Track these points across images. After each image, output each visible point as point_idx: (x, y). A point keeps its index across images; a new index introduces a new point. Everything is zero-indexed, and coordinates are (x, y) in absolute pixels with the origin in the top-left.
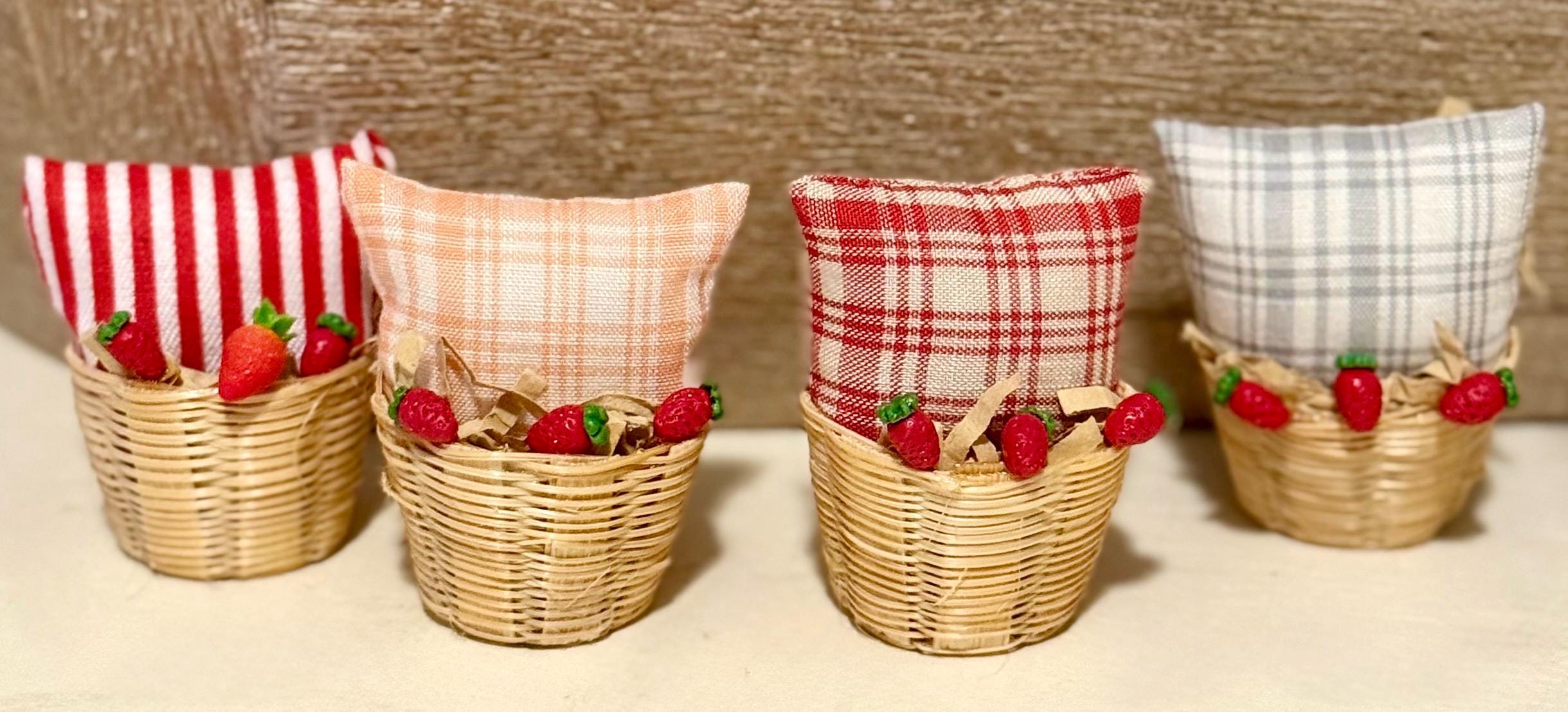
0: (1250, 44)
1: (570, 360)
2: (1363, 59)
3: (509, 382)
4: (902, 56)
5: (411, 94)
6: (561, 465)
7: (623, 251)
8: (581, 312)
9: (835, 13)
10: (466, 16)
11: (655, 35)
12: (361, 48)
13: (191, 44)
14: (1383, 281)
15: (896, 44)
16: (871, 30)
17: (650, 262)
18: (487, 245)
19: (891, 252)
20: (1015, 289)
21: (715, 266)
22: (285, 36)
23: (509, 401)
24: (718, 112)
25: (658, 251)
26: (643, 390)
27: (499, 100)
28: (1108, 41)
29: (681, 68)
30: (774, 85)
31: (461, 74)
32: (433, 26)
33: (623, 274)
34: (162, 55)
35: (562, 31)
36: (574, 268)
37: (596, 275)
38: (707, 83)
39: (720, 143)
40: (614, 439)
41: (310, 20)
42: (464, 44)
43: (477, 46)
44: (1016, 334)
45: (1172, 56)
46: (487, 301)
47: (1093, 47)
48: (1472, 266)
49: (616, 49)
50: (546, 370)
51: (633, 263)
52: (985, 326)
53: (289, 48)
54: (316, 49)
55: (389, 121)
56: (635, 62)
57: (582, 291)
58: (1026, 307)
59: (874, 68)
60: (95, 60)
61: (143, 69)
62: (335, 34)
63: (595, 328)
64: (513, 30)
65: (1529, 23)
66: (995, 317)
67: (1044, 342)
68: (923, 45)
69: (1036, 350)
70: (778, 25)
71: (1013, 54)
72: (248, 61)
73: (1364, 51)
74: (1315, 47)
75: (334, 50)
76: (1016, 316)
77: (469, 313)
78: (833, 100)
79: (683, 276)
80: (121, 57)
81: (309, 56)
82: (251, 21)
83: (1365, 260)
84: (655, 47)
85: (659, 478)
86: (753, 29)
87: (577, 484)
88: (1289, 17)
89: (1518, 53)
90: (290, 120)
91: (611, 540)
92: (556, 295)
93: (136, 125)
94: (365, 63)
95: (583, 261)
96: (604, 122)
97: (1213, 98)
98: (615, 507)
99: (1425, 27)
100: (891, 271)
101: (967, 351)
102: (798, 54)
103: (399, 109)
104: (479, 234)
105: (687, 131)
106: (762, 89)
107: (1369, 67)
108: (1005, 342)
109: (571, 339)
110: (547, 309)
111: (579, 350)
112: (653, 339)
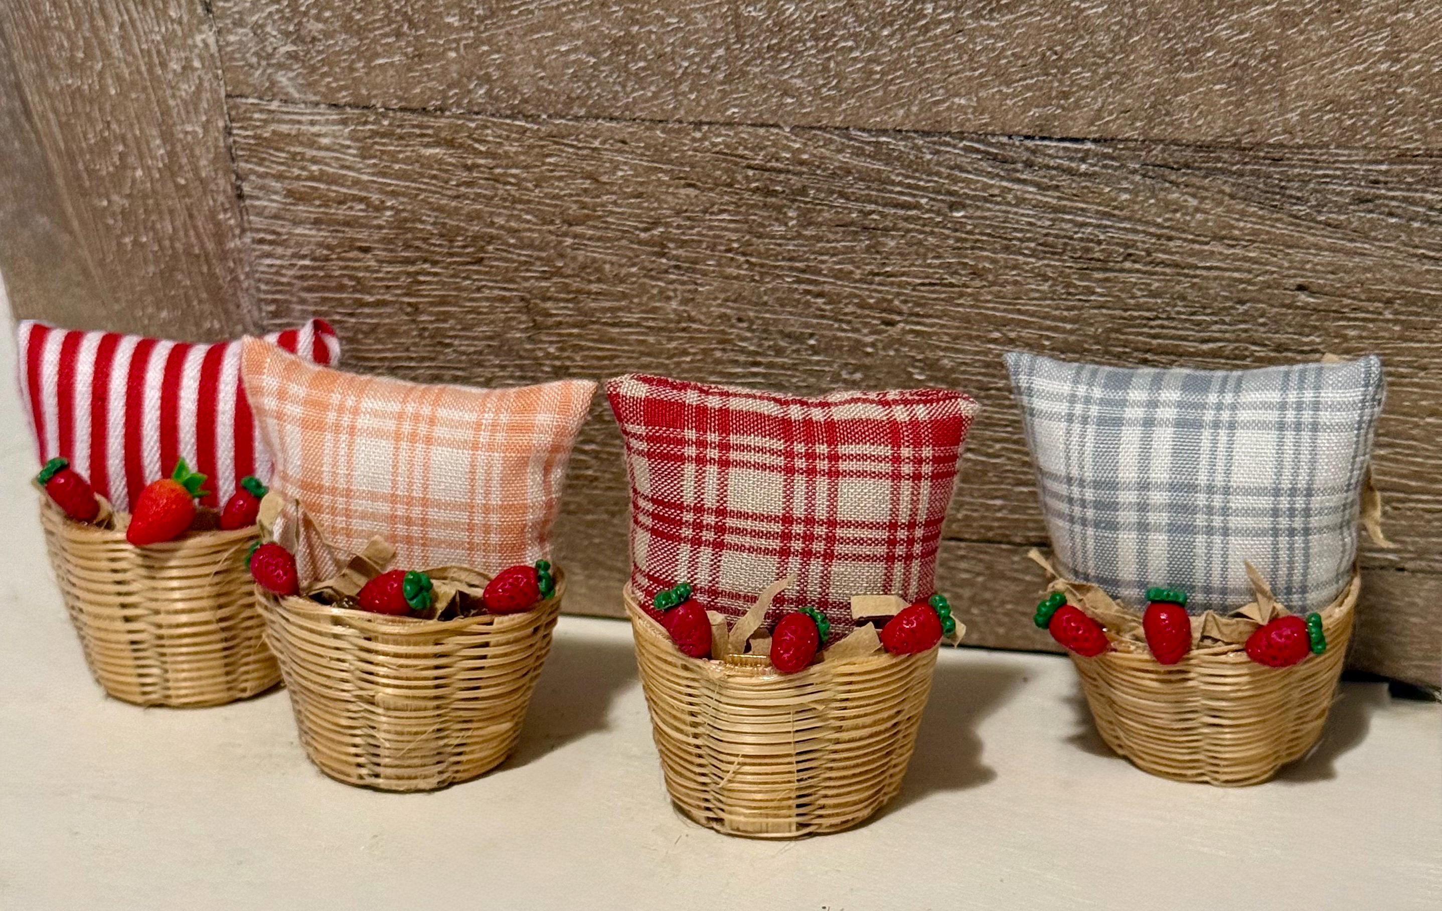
0: (1128, 288)
1: (416, 531)
2: (1241, 308)
3: (360, 548)
4: (799, 281)
5: (368, 291)
6: (384, 624)
7: (469, 435)
8: (425, 487)
9: (734, 237)
10: (406, 220)
11: (573, 247)
12: (320, 245)
13: (187, 235)
14: (1200, 520)
15: (791, 269)
16: (767, 254)
17: (491, 447)
18: (346, 420)
19: (691, 451)
20: (810, 496)
21: (562, 456)
22: (258, 230)
23: (357, 564)
25: (500, 437)
26: (487, 566)
27: (443, 301)
28: (991, 277)
29: (600, 281)
30: (685, 302)
31: (409, 274)
32: (380, 227)
33: (465, 456)
34: (167, 243)
35: (491, 239)
36: (420, 446)
37: (440, 455)
38: (624, 296)
40: (441, 606)
41: (276, 217)
42: (407, 246)
43: (418, 248)
44: (809, 538)
45: (1053, 295)
46: (342, 471)
47: (978, 283)
48: (1292, 512)
49: (539, 258)
50: (393, 538)
51: (475, 447)
52: (777, 528)
53: (261, 241)
54: (283, 244)
55: (353, 314)
56: (558, 272)
57: (426, 467)
58: (821, 513)
59: (774, 290)
60: (120, 245)
61: (155, 253)
62: (299, 231)
63: (438, 505)
64: (449, 235)
65: (1403, 282)
66: (787, 520)
67: (838, 549)
68: (819, 272)
69: (828, 556)
70: (682, 244)
71: (900, 285)
72: (233, 251)
73: (1242, 302)
74: (1192, 295)
75: (299, 245)
76: (809, 521)
77: (327, 482)
78: (740, 320)
79: (523, 463)
80: (135, 243)
81: (280, 250)
82: (229, 215)
83: (1182, 498)
84: (574, 259)
85: (486, 645)
86: (660, 247)
87: (396, 643)
88: (1162, 263)
89: (1396, 312)
90: (272, 308)
91: (437, 698)
92: (402, 468)
93: (159, 306)
94: (327, 259)
95: (429, 440)
96: (537, 327)
97: (1097, 340)
98: (437, 667)
99: (1300, 280)
100: (690, 469)
101: (758, 550)
102: (705, 274)
103: (361, 303)
104: (341, 409)
105: (613, 340)
106: (674, 304)
107: (1246, 317)
108: (797, 545)
109: (416, 512)
110: (394, 482)
111: (424, 522)
112: (494, 519)
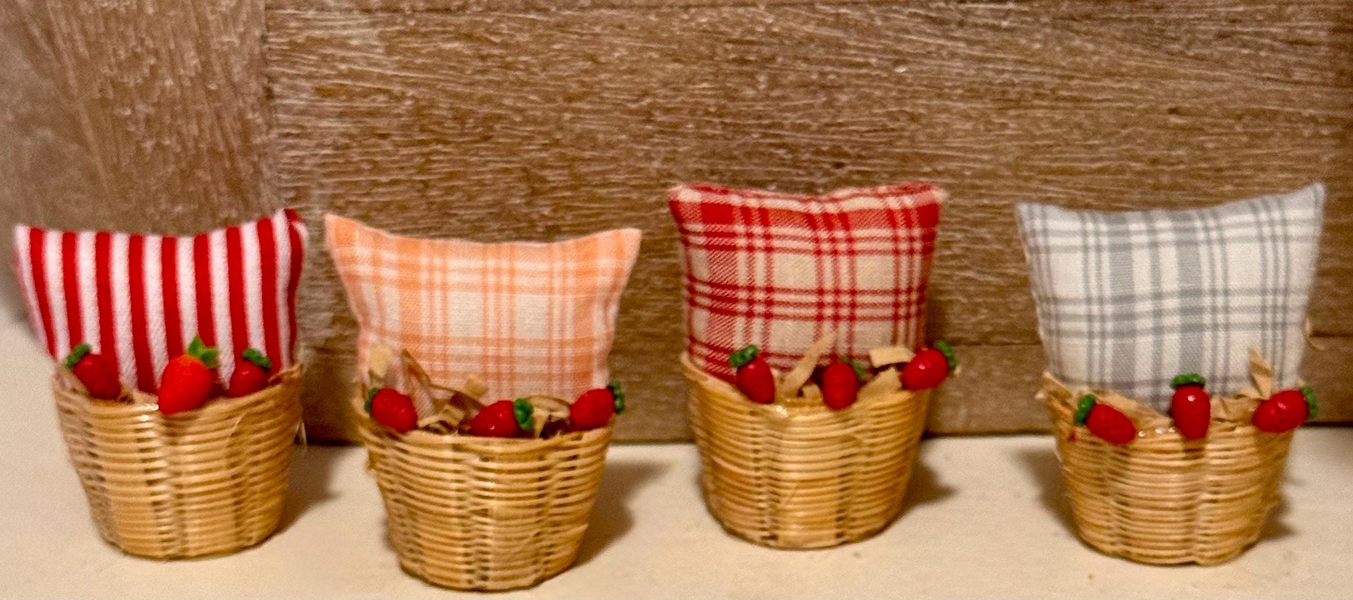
0: (1036, 121)
1: (504, 367)
2: (1124, 132)
3: (458, 384)
4: (765, 135)
5: (384, 171)
6: (497, 446)
7: (542, 281)
8: (512, 328)
9: (711, 101)
10: (424, 107)
11: (572, 121)
12: (343, 135)
13: (212, 135)
15: (760, 126)
16: (738, 115)
17: (564, 290)
18: (438, 278)
21: (617, 295)
22: (286, 126)
23: (458, 400)
24: (623, 184)
25: (571, 281)
26: (562, 392)
27: (452, 176)
28: (924, 121)
29: (593, 148)
30: (666, 160)
31: (423, 155)
32: (399, 116)
33: (543, 299)
34: (190, 144)
35: (499, 118)
36: (505, 295)
37: (523, 301)
38: (613, 159)
39: (626, 209)
40: (539, 427)
41: (302, 113)
42: (423, 130)
43: (432, 131)
45: (975, 132)
46: (439, 321)
47: (913, 126)
49: (540, 133)
50: (485, 375)
51: (551, 291)
53: (288, 135)
54: (308, 136)
55: (368, 194)
56: (556, 143)
57: (512, 313)
59: (744, 145)
60: (140, 150)
61: (177, 155)
62: (324, 123)
63: (523, 343)
64: (460, 118)
65: (1253, 100)
68: (780, 126)
70: (667, 111)
71: (850, 133)
72: (257, 146)
73: (1125, 126)
74: (1087, 123)
75: (322, 136)
77: (425, 332)
78: (712, 173)
79: (589, 302)
80: (158, 146)
81: (304, 142)
82: (257, 114)
84: (572, 131)
85: (575, 457)
86: (647, 116)
87: (511, 461)
88: (1065, 99)
89: (1246, 126)
90: (291, 194)
91: (538, 506)
92: (492, 314)
93: (174, 201)
94: (347, 147)
95: (512, 289)
96: (534, 192)
97: (1007, 165)
98: (541, 479)
99: (1172, 105)
102: (684, 136)
103: (376, 184)
105: (601, 199)
106: (656, 164)
107: (1128, 138)
109: (505, 351)
110: (485, 328)
111: (511, 360)
112: (569, 352)
